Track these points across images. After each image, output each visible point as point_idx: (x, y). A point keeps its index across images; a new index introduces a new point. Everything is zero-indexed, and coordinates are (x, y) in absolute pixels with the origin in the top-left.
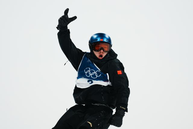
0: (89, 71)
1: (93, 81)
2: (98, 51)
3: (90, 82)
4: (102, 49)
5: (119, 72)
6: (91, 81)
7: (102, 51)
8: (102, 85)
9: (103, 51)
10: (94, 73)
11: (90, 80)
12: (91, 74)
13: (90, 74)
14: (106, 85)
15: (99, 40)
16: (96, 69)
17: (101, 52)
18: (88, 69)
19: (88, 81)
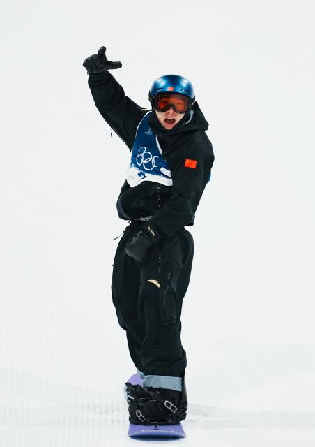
0: (143, 154)
1: (146, 174)
2: (162, 111)
3: (142, 177)
4: (172, 106)
6: (143, 174)
10: (151, 159)
11: (142, 172)
12: (144, 162)
13: (142, 161)
15: (169, 89)
19: (139, 175)
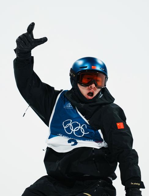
0: (70, 124)
1: (78, 141)
3: (73, 143)
5: (120, 125)
7: (93, 86)
8: (92, 148)
9: (96, 85)
10: (79, 127)
11: (73, 139)
12: (74, 130)
13: (72, 130)
14: (99, 148)
16: (82, 122)
17: (91, 87)
18: (69, 122)
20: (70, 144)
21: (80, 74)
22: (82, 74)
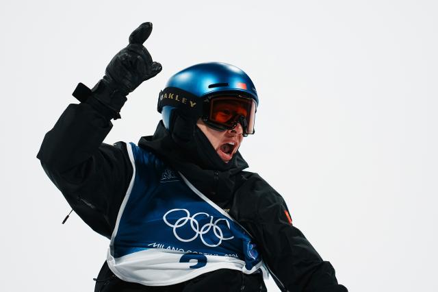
0: (190, 219)
10: (210, 225)
12: (200, 233)
13: (197, 231)
17: (233, 132)
20: (187, 265)
21: (210, 100)
22: (214, 102)
